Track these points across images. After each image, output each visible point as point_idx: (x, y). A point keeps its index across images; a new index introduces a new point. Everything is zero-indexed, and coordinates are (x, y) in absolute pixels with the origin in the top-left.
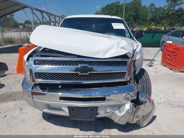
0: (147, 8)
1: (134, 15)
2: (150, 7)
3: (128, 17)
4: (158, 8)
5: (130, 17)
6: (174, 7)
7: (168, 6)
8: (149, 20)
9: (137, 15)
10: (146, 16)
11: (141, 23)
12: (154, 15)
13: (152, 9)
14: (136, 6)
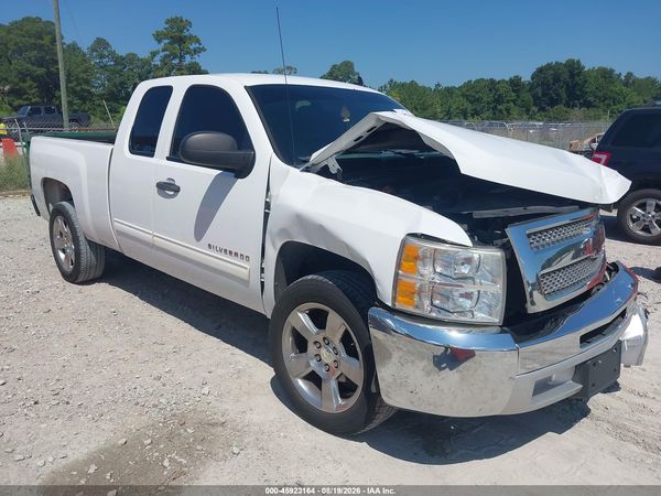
0: (84, 55)
1: (37, 76)
2: (93, 49)
3: (16, 80)
4: (123, 58)
5: (24, 81)
6: (182, 58)
7: (162, 54)
8: (101, 97)
9: (49, 74)
10: (87, 82)
11: (75, 107)
12: (117, 81)
13: (102, 57)
14: (42, 42)
